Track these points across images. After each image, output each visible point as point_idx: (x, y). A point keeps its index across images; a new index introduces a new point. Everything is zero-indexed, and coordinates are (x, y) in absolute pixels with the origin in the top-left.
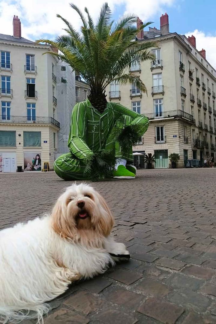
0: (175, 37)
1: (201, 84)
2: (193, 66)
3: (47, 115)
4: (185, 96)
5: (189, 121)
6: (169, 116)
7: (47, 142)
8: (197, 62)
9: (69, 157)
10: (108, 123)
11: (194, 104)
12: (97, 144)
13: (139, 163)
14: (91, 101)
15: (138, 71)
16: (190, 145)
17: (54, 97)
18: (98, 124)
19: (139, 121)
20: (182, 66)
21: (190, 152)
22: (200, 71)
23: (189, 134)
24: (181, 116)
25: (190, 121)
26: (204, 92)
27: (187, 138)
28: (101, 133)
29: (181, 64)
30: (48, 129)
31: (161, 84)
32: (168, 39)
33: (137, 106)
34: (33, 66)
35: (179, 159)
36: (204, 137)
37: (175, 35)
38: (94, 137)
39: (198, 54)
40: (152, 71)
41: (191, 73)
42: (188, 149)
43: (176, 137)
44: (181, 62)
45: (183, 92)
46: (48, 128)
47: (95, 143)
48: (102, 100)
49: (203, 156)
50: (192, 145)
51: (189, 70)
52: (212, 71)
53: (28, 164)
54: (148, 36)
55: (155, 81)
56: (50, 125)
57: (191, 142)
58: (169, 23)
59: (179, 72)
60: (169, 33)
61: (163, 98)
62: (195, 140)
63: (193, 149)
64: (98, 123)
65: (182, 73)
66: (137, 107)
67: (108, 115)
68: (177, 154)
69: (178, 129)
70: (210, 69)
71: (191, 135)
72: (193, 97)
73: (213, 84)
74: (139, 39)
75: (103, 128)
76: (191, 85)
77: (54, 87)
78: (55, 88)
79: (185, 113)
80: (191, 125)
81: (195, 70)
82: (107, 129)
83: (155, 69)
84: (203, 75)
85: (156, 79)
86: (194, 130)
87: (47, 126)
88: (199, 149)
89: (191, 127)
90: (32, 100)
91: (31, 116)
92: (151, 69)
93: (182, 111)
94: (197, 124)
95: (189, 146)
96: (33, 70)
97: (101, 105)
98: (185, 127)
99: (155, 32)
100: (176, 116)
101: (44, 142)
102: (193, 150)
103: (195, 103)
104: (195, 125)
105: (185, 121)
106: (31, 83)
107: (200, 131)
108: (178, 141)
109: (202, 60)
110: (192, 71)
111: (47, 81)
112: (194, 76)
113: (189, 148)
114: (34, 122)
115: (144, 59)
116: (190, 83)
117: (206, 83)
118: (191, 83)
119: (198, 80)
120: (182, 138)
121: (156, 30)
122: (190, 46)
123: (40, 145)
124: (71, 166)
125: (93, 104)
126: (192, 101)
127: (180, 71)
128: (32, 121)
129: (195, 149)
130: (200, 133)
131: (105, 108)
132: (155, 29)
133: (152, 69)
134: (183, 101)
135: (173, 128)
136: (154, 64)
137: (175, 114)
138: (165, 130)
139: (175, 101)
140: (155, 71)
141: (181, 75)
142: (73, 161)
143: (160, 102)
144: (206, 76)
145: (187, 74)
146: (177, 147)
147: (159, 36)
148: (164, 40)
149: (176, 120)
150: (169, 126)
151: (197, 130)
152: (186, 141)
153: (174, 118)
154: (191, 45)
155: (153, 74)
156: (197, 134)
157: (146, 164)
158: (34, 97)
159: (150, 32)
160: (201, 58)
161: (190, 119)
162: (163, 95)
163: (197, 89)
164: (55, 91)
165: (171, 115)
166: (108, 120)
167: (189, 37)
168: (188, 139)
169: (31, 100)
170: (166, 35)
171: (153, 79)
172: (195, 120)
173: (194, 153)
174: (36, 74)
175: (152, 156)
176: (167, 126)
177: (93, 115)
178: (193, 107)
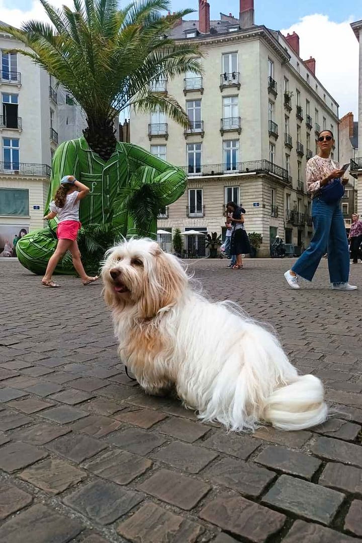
0: (262, 33)
1: (304, 117)
2: (293, 86)
3: (39, 161)
4: (276, 136)
5: (280, 179)
6: (248, 171)
7: (39, 209)
8: (299, 79)
9: (44, 235)
10: (118, 179)
11: (290, 151)
12: (98, 213)
13: (197, 248)
14: (88, 139)
15: (198, 90)
16: (282, 220)
17: (53, 129)
18: (99, 180)
19: (168, 176)
20: (272, 84)
21: (281, 231)
22: (304, 95)
23: (280, 202)
24: (267, 171)
25: (282, 180)
26: (309, 131)
27: (277, 208)
28: (105, 195)
29: (271, 81)
30: (42, 186)
31: (236, 115)
32: (250, 36)
33: (195, 151)
34: (14, 71)
35: (262, 243)
36: (306, 206)
37: (262, 30)
38: (92, 202)
39: (301, 65)
40: (221, 92)
41: (287, 98)
42: (277, 226)
43: (258, 206)
44: (271, 78)
45: (273, 131)
46: (42, 183)
47: (95, 211)
48: (107, 139)
49: (302, 238)
50: (285, 219)
51: (286, 92)
52: (325, 96)
53: (6, 245)
54: (217, 29)
55: (226, 109)
56: (45, 178)
57: (284, 215)
58: (255, 9)
59: (267, 96)
60: (253, 26)
61: (238, 140)
62: (290, 212)
63: (286, 227)
64: (100, 177)
65: (272, 98)
66: (195, 153)
67: (118, 164)
68: (259, 234)
69: (261, 193)
70: (320, 93)
71: (283, 204)
72: (290, 139)
73: (325, 117)
74: (202, 33)
75: (108, 187)
76: (287, 118)
77: (53, 112)
78: (55, 113)
79: (275, 165)
80: (284, 186)
81: (295, 93)
82: (116, 189)
83: (228, 87)
84: (309, 102)
85: (229, 106)
86: (290, 195)
87: (39, 179)
88: (297, 228)
89: (283, 190)
90: (12, 133)
91: (11, 161)
92: (220, 87)
93: (269, 162)
94: (295, 185)
95: (280, 222)
96: (14, 78)
97: (105, 147)
98: (274, 189)
99: (230, 22)
100: (259, 170)
101: (35, 208)
102: (286, 229)
103: (292, 149)
104: (291, 187)
105: (274, 178)
106: (10, 103)
107: (301, 197)
108: (262, 212)
109: (308, 76)
110: (290, 95)
111: (40, 99)
112: (293, 104)
113: (280, 224)
114: (17, 173)
115: (182, 70)
116: (285, 115)
117: (312, 115)
118: (288, 115)
119: (299, 109)
120: (269, 207)
121: (231, 19)
122: (288, 52)
123: (27, 213)
124: (46, 250)
125: (91, 144)
126: (287, 146)
127: (269, 93)
128: (12, 171)
129: (290, 226)
130: (299, 199)
131: (114, 152)
132: (231, 17)
133: (222, 87)
134: (272, 145)
135: (254, 190)
136: (226, 80)
137: (258, 166)
138: (241, 193)
139: (259, 145)
140: (227, 92)
141: (270, 100)
142: (51, 241)
143: (234, 145)
144: (313, 104)
145: (280, 99)
146: (260, 222)
147: (236, 29)
148: (245, 37)
149: (258, 176)
150: (247, 186)
151: (294, 196)
152: (275, 212)
153: (256, 174)
154: (290, 48)
155: (224, 97)
156: (294, 201)
157: (207, 250)
158: (17, 128)
159: (223, 22)
160: (307, 72)
161: (283, 177)
162: (239, 134)
163: (298, 125)
164: (54, 118)
165: (251, 167)
166: (118, 174)
167: (288, 34)
168: (279, 210)
169: (9, 133)
170: (248, 29)
171: (224, 106)
172: (291, 178)
173: (288, 232)
174: (19, 86)
175: (218, 237)
176: (245, 186)
177: (90, 165)
178: (289, 156)
